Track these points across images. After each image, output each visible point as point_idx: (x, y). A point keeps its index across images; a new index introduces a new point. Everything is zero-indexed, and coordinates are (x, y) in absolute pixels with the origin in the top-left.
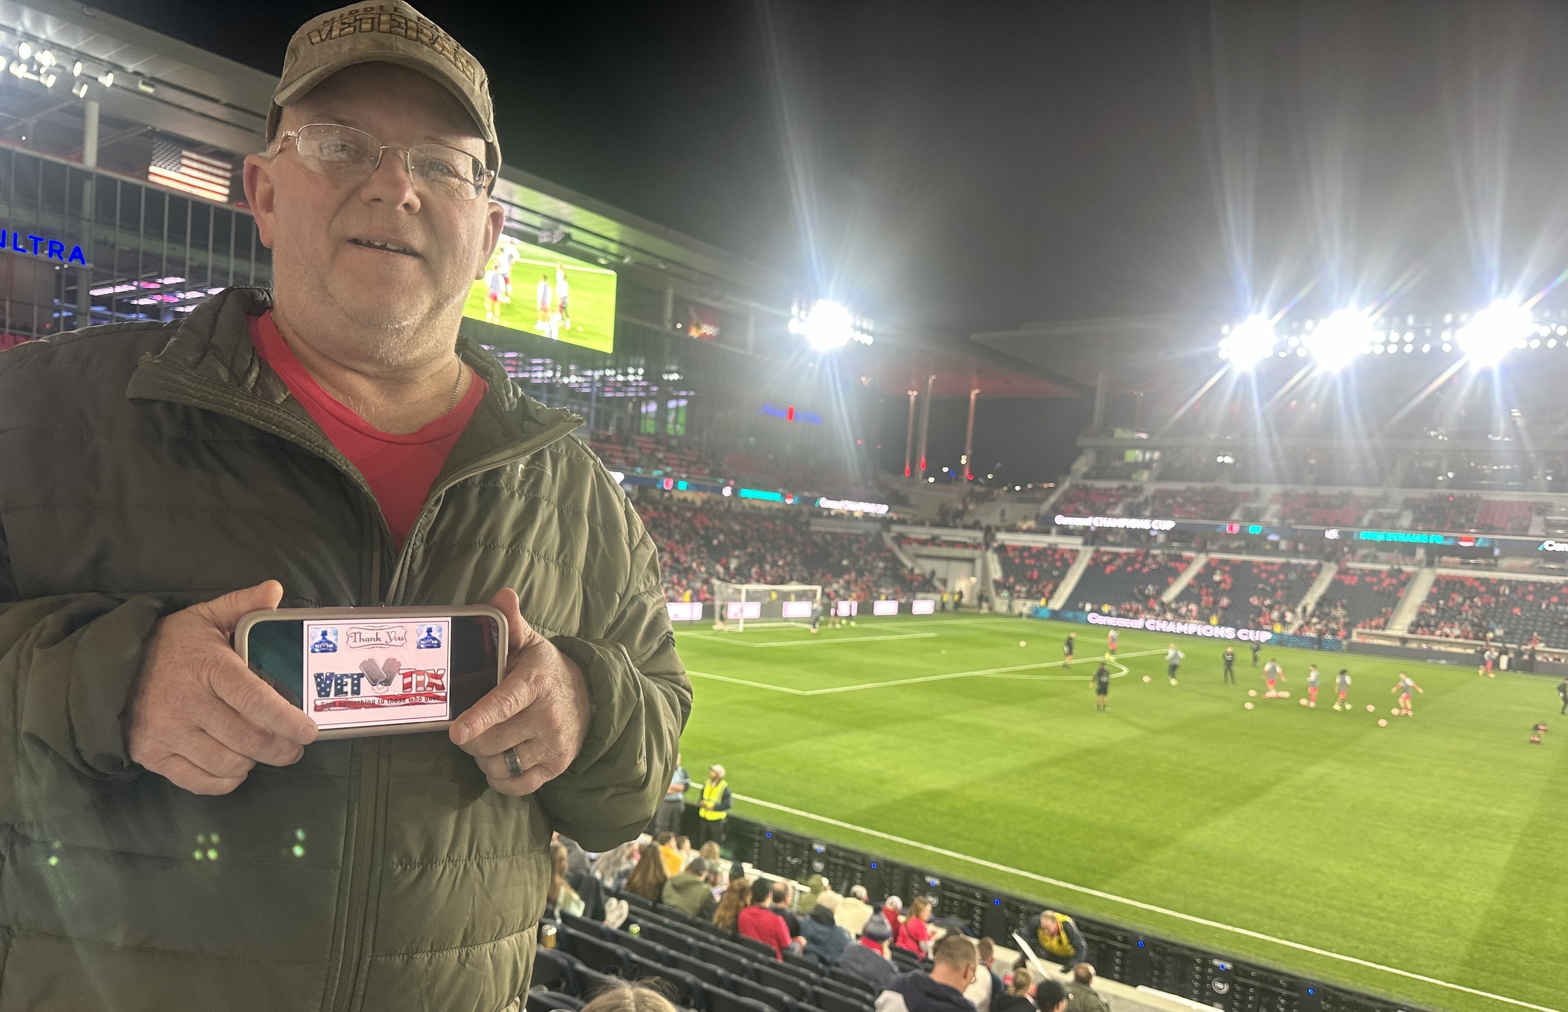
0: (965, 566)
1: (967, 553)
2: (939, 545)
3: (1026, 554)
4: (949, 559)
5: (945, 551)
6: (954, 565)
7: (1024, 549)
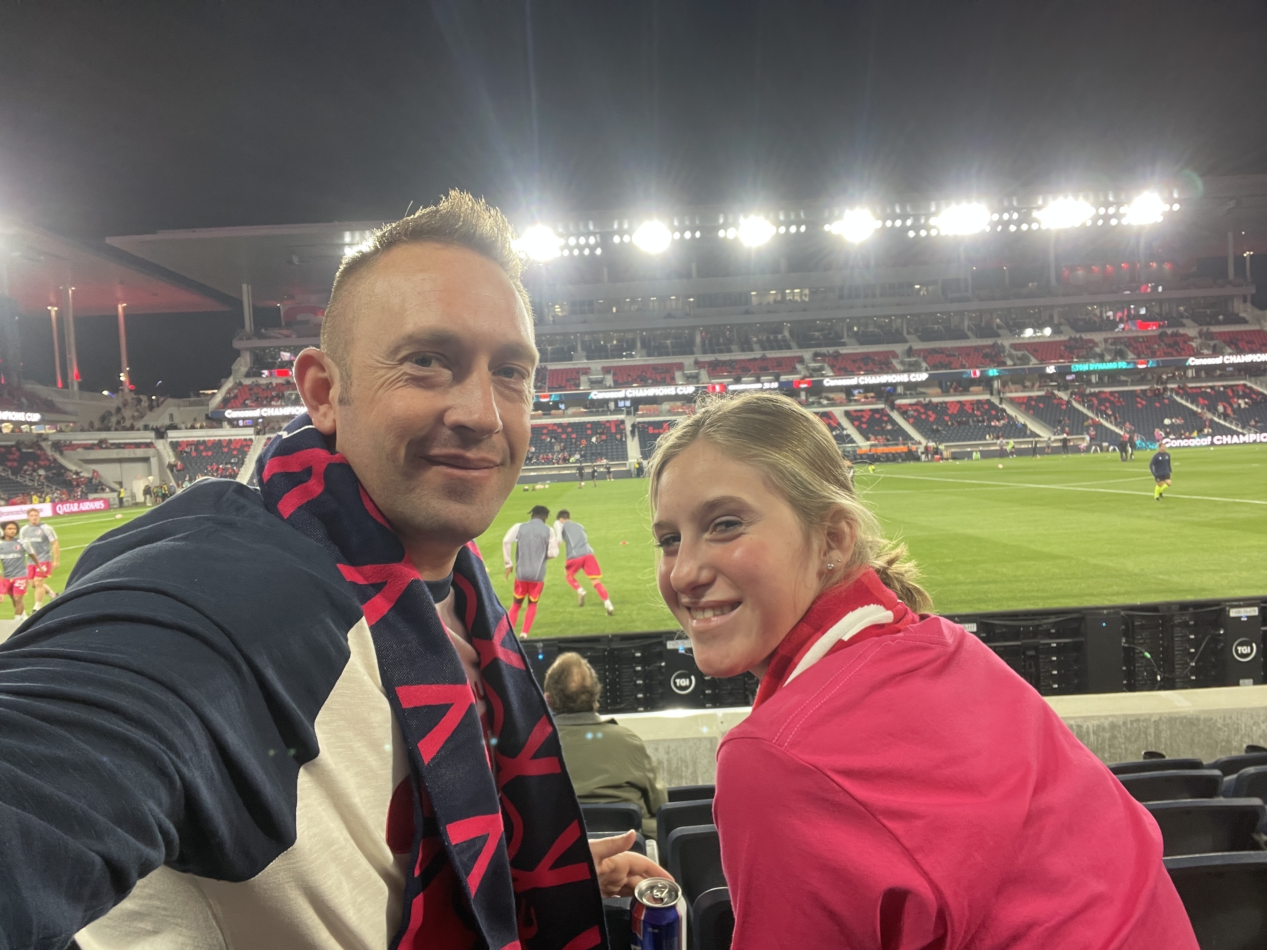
0: (140, 466)
1: (140, 453)
2: (107, 448)
3: (202, 448)
4: (120, 461)
5: (114, 454)
6: (126, 466)
7: (198, 443)
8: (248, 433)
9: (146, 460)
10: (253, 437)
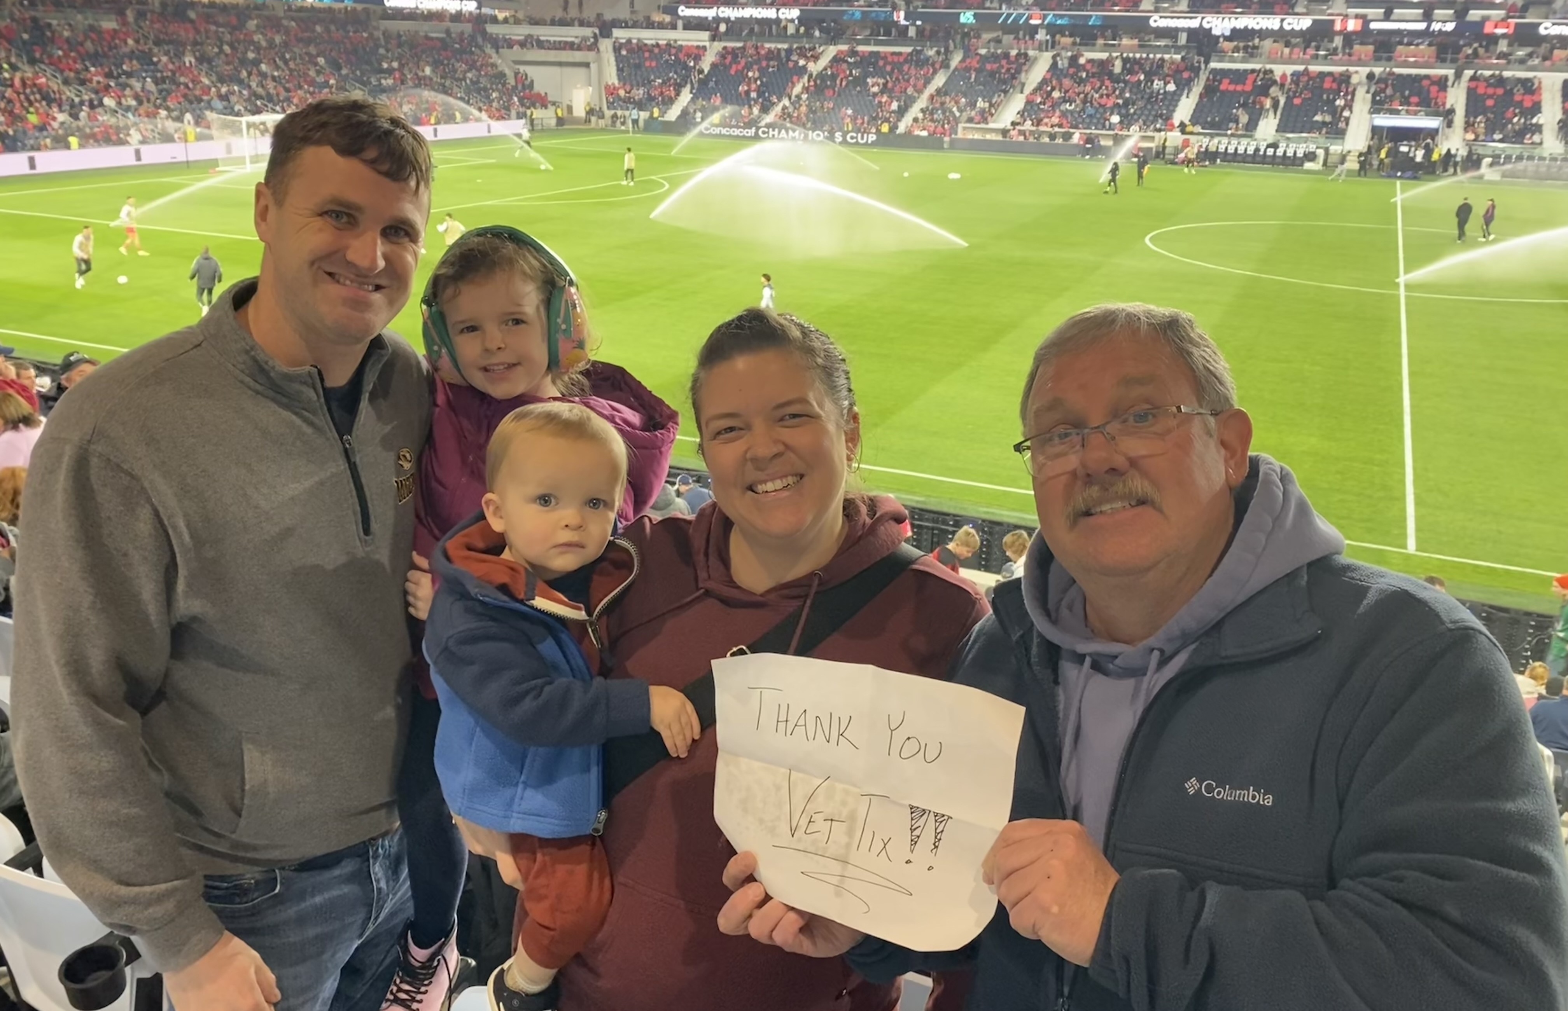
0: (582, 71)
1: (579, 56)
3: (646, 54)
6: (568, 71)
8: (701, 37)
9: (587, 65)
10: (707, 44)
